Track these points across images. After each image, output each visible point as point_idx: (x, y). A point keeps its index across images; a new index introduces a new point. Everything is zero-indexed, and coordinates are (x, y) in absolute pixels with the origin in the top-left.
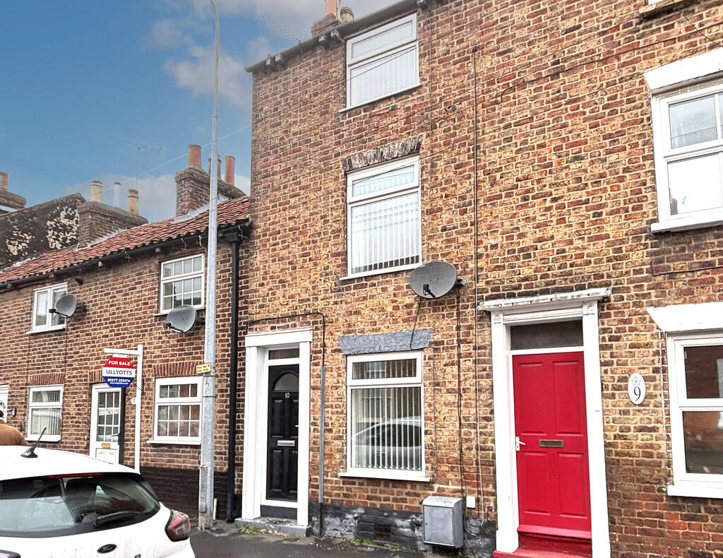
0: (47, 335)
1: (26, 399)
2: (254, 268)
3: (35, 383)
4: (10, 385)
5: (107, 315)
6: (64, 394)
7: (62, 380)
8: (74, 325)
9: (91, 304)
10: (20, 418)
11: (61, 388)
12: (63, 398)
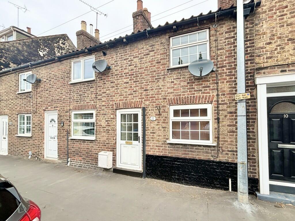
0: (82, 84)
1: (70, 117)
2: (261, 33)
3: (75, 109)
4: (59, 111)
5: (127, 71)
6: (97, 115)
7: (94, 107)
8: (101, 77)
9: (113, 66)
10: (66, 127)
11: (94, 112)
12: (96, 117)
